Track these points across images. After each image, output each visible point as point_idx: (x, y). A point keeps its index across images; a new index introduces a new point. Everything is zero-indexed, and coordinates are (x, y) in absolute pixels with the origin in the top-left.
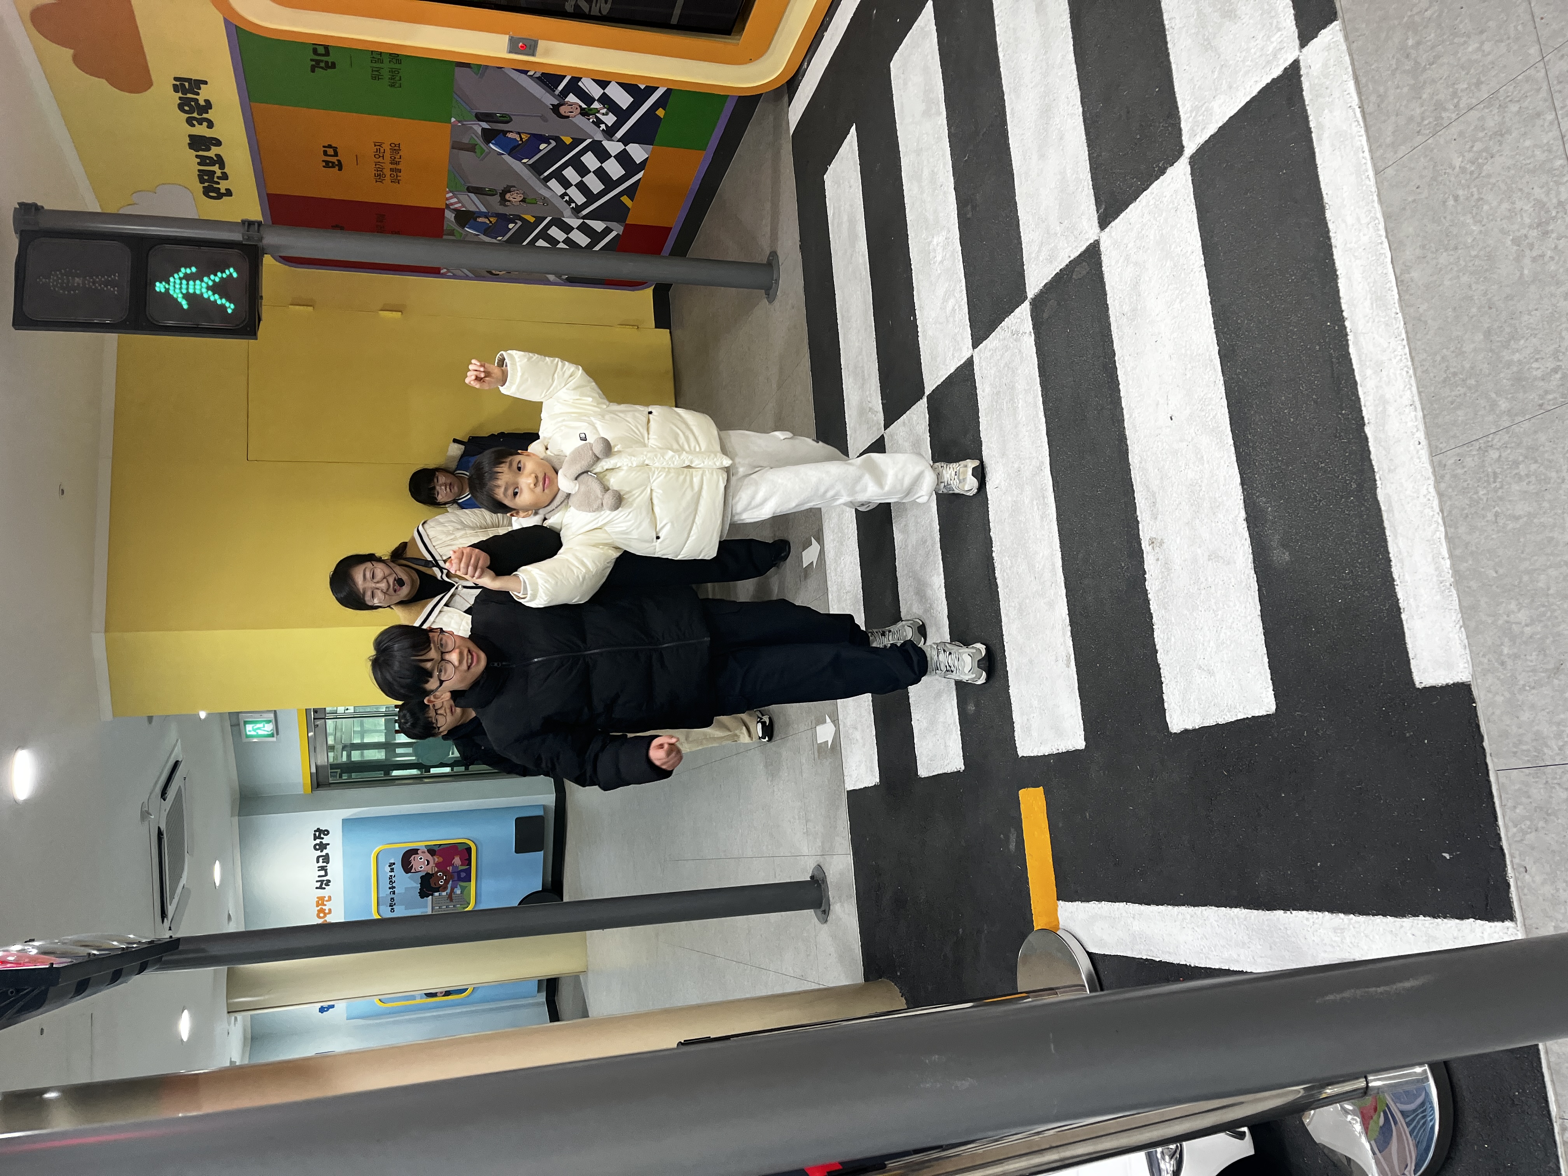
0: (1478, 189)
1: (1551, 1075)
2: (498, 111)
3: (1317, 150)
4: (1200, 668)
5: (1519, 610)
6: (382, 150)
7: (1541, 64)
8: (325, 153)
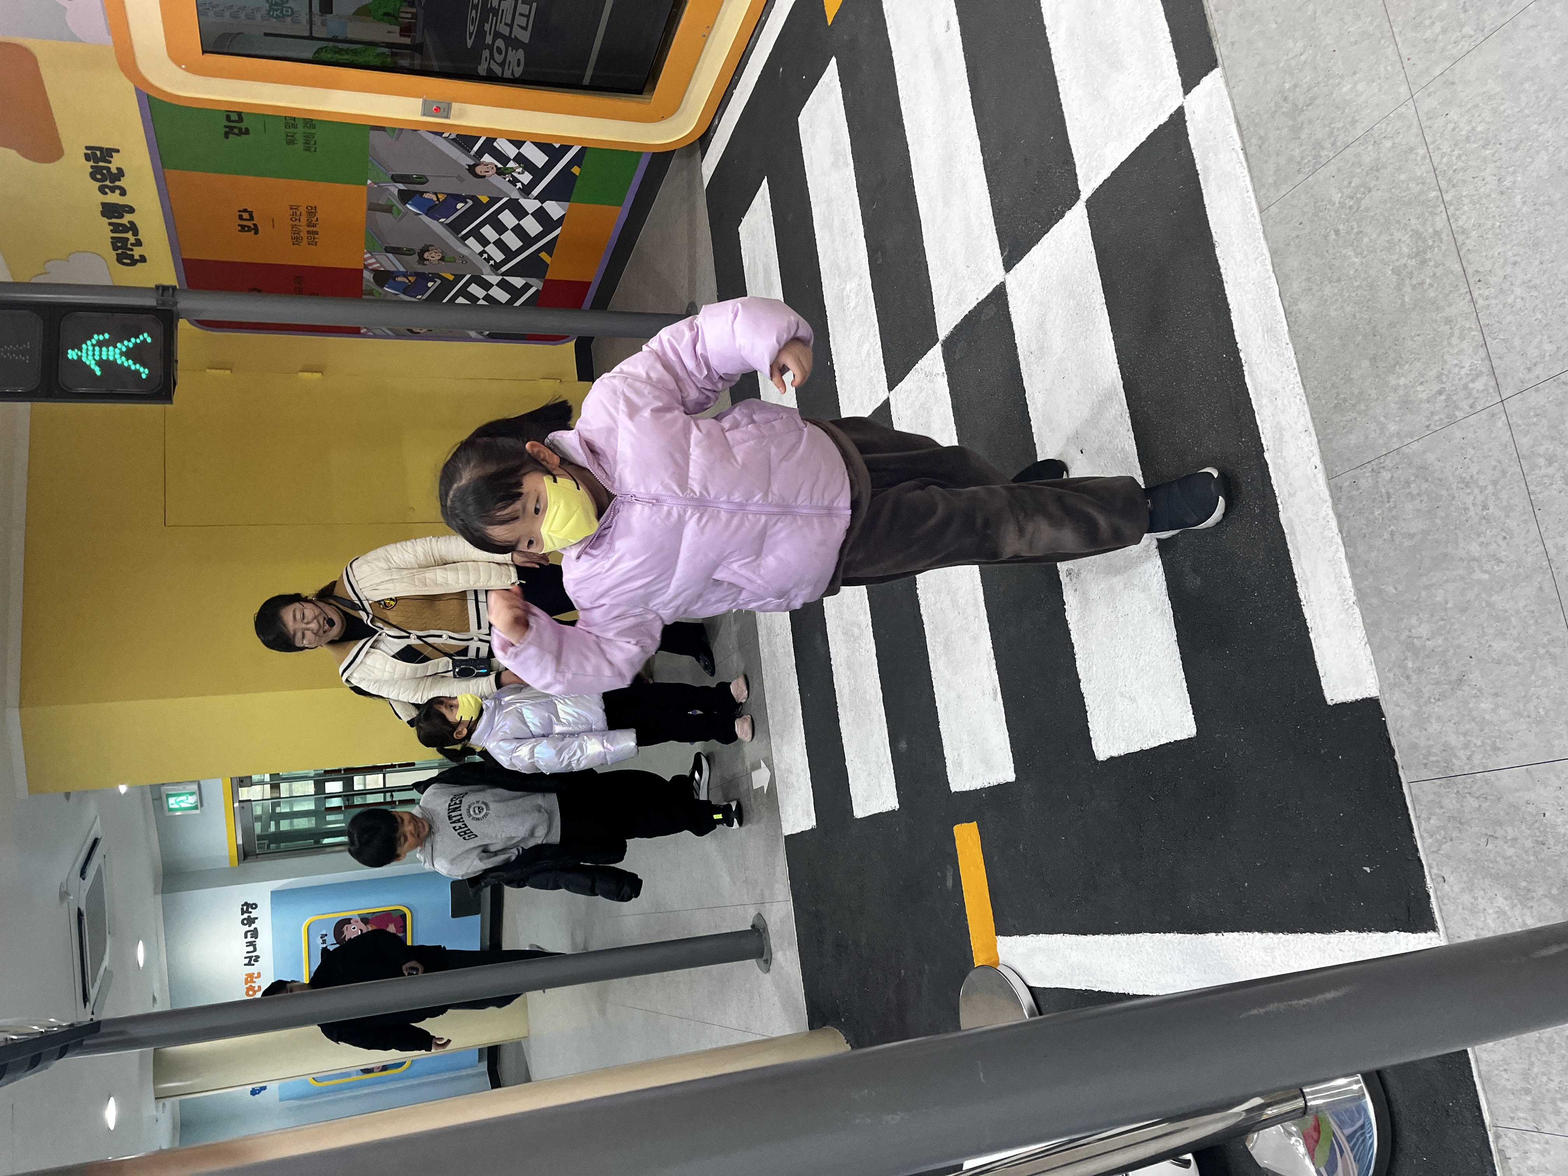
0: (1358, 223)
1: (1483, 1084)
2: (413, 171)
3: (1204, 191)
4: (1122, 695)
5: (1420, 624)
6: (298, 213)
7: (1411, 100)
8: (241, 217)
